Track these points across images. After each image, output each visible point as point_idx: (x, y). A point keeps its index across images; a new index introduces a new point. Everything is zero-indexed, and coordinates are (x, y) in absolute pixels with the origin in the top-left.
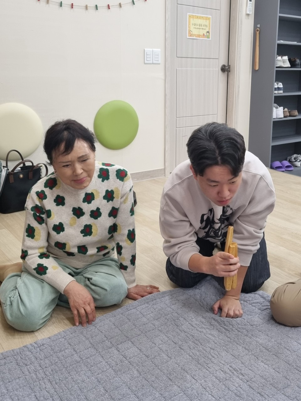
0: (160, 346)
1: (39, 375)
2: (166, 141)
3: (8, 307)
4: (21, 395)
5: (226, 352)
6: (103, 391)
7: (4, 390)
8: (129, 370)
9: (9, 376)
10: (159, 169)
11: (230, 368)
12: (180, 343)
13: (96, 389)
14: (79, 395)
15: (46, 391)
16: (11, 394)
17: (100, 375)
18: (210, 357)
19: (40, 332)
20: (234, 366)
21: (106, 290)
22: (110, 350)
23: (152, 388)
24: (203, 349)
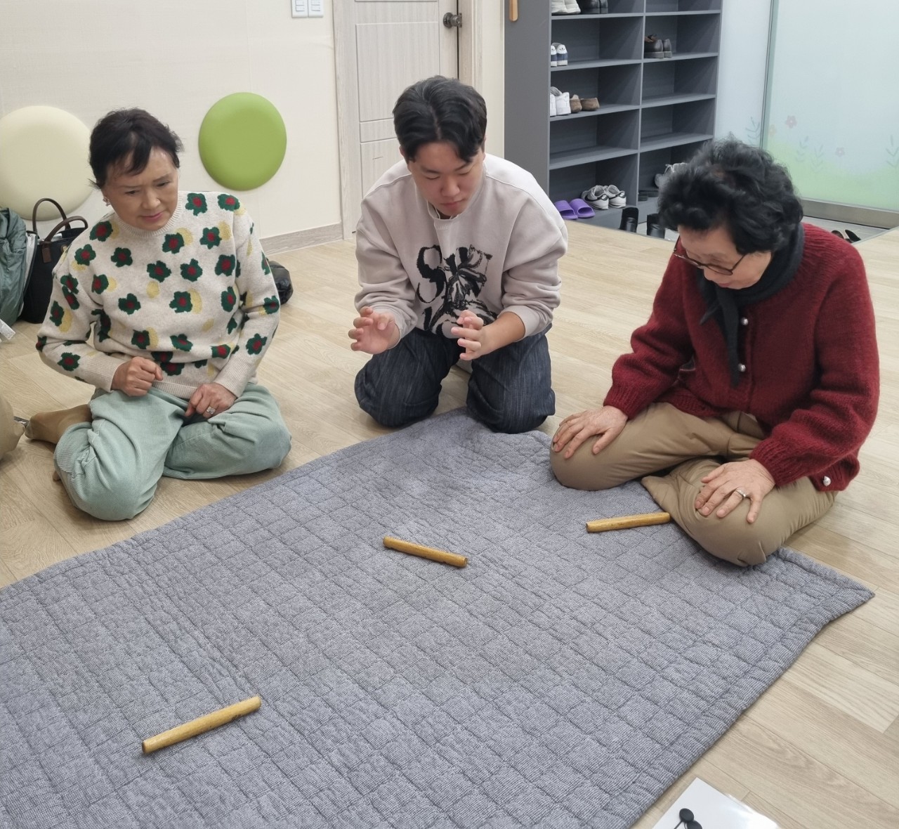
0: (358, 532)
1: (148, 588)
2: (342, 169)
3: (78, 478)
4: (121, 619)
5: (474, 535)
6: (264, 606)
7: (90, 614)
8: (306, 571)
9: (95, 592)
10: (331, 226)
11: (484, 559)
12: (393, 525)
13: (251, 604)
14: (223, 614)
15: (165, 611)
16: (103, 619)
17: (256, 582)
18: (447, 543)
19: (138, 522)
20: (489, 555)
21: (252, 442)
22: (269, 543)
23: (348, 596)
24: (434, 532)
